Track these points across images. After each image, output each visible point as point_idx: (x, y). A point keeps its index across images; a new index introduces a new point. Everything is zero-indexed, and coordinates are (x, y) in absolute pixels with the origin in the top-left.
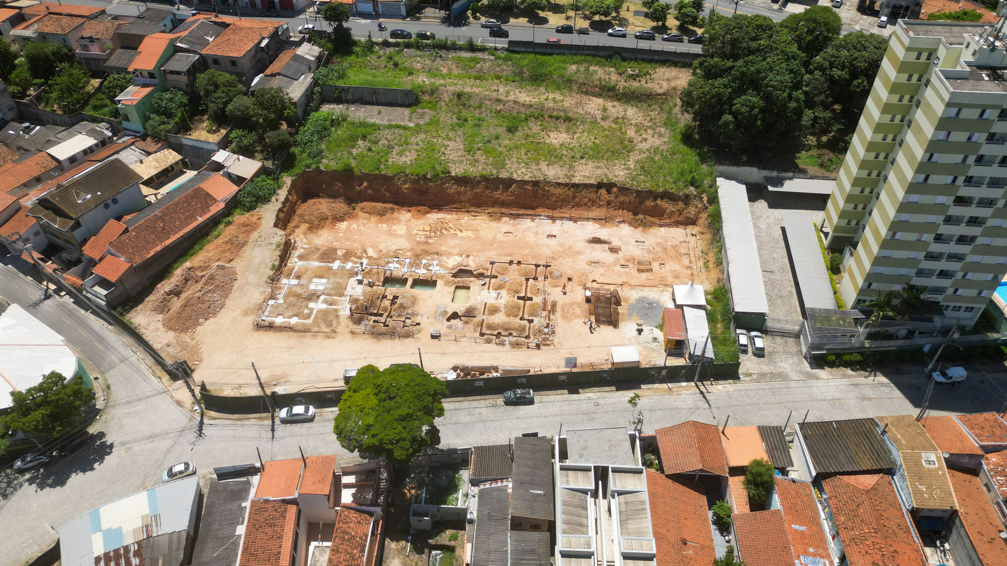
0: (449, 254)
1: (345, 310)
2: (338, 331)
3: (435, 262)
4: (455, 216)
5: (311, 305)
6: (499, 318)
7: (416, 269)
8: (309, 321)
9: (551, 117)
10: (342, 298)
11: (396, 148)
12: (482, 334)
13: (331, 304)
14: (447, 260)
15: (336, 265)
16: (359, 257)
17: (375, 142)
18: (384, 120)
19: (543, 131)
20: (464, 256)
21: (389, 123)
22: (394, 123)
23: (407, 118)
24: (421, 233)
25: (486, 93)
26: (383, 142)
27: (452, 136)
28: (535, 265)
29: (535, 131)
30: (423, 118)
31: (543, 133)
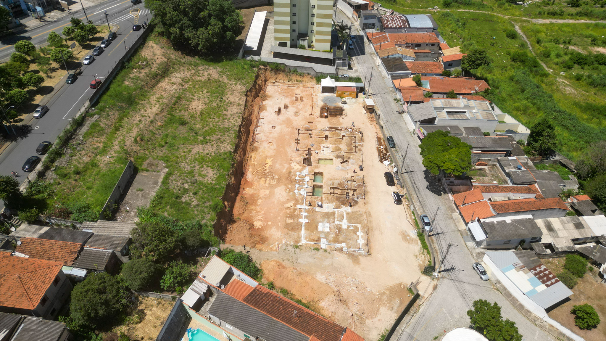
0: (290, 168)
1: (346, 209)
2: (365, 211)
3: (298, 173)
4: (250, 167)
5: (344, 227)
6: (343, 147)
7: (305, 182)
8: (359, 226)
9: (175, 104)
10: (336, 213)
11: (196, 178)
12: (356, 152)
13: (343, 217)
14: (296, 169)
15: (303, 221)
16: (295, 210)
17: (186, 191)
18: (155, 187)
19: (187, 111)
20: (291, 162)
21: (160, 184)
22: (160, 180)
23: (154, 173)
24: (268, 182)
25: (141, 126)
26: (186, 186)
27: (185, 150)
28: (299, 134)
29: (187, 114)
30: (157, 165)
31: (189, 111)
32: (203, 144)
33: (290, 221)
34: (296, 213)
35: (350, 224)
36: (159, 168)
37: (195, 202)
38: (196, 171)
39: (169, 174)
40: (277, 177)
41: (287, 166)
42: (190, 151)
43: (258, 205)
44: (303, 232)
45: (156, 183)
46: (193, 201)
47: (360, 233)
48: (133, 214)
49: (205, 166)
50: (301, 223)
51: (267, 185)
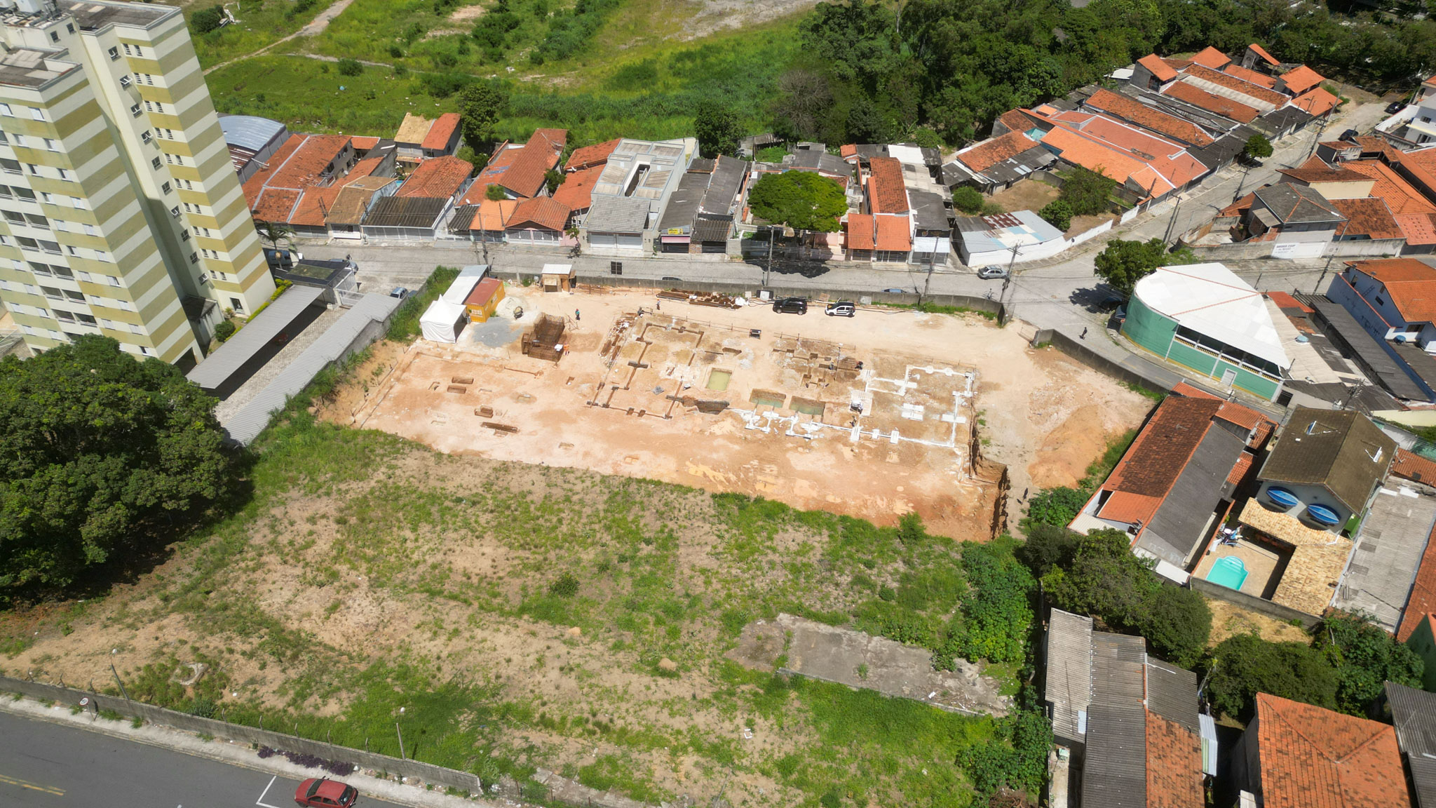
0: (730, 437)
1: (867, 376)
2: (872, 353)
3: (751, 427)
5: (912, 385)
6: (677, 346)
7: (779, 419)
8: (912, 367)
10: (875, 389)
11: (814, 561)
12: (699, 333)
13: (887, 382)
14: (733, 429)
15: (896, 438)
16: (862, 446)
17: (859, 581)
18: (850, 640)
19: (501, 578)
20: (707, 433)
21: (838, 630)
22: (825, 629)
23: (795, 643)
24: (770, 479)
25: (594, 665)
26: (846, 579)
27: (699, 580)
28: (606, 406)
29: (517, 582)
30: (759, 638)
31: (501, 574)
32: (677, 546)
33: (894, 458)
34: (873, 446)
35: (907, 377)
36: (776, 633)
37: (901, 567)
38: (786, 559)
39: (798, 611)
40: (755, 462)
41: (720, 441)
42: (704, 571)
43: (845, 503)
44: (924, 442)
45: (835, 639)
46: (897, 571)
47: (929, 370)
48: (950, 683)
49: (769, 543)
50: (900, 442)
51: (781, 481)
